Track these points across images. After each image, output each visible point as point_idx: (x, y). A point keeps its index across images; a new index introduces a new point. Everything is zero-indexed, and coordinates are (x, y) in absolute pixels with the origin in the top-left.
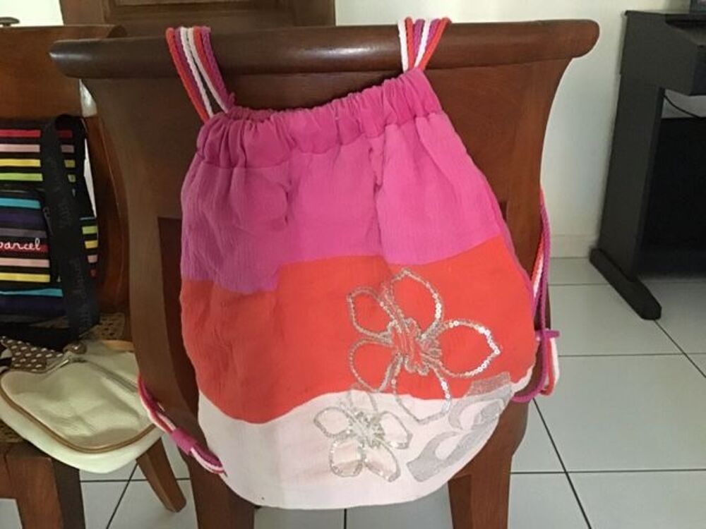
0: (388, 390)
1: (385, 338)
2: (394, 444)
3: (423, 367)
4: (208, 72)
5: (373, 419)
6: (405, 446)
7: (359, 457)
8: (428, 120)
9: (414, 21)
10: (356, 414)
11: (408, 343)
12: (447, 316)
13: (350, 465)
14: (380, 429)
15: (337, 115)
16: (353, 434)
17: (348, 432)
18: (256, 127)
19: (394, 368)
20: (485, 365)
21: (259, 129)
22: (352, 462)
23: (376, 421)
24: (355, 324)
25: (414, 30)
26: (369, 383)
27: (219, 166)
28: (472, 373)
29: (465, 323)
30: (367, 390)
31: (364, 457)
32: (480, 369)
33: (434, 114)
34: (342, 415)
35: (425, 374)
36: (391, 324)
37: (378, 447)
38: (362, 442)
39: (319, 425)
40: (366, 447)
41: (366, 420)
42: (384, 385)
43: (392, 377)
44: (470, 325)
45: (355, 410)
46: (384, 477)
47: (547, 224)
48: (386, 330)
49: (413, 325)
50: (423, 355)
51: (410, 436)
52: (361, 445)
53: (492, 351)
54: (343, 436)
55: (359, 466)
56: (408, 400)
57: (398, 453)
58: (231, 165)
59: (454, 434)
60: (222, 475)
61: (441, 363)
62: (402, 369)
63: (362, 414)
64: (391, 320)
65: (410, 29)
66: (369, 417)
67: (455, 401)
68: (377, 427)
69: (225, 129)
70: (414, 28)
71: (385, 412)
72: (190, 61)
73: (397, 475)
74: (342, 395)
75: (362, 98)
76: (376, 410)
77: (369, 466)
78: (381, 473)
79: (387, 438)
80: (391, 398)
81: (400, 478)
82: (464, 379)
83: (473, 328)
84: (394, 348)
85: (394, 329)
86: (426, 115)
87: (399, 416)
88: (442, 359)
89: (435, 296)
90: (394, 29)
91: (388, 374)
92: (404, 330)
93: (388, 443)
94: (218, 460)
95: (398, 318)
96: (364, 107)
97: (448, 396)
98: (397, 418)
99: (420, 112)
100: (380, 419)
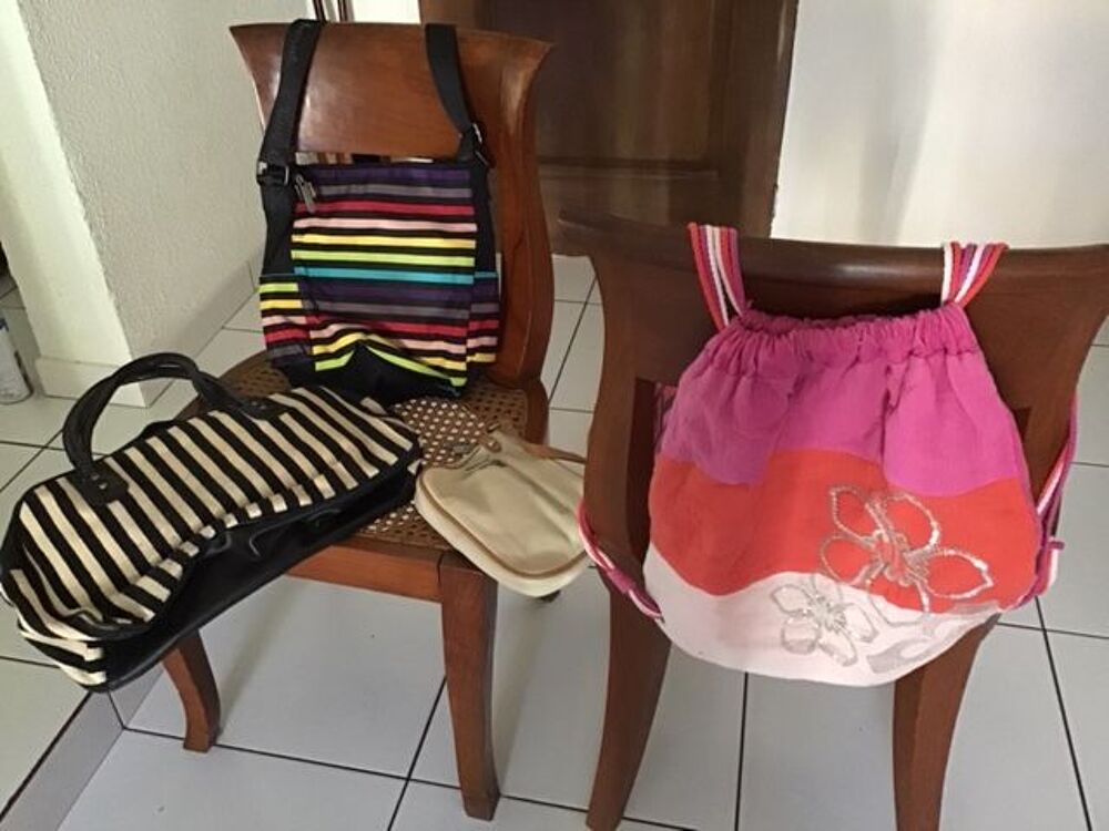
0: (860, 587)
1: (868, 542)
2: (856, 635)
3: (906, 579)
4: (730, 279)
5: (838, 606)
6: (868, 640)
7: (813, 637)
8: (960, 359)
9: (963, 246)
10: (817, 596)
11: (893, 553)
12: (944, 542)
13: (801, 642)
14: (843, 617)
15: (861, 340)
16: (810, 614)
17: (805, 612)
18: (773, 346)
19: (871, 570)
20: (974, 592)
21: (776, 347)
22: (806, 640)
23: (840, 609)
24: (835, 518)
25: (963, 256)
26: (839, 575)
27: (727, 372)
28: (958, 597)
29: (960, 554)
30: (837, 581)
31: (819, 637)
32: (968, 595)
33: (968, 354)
34: (801, 595)
35: (906, 585)
36: (877, 532)
37: (837, 632)
38: (820, 625)
39: (775, 600)
40: (824, 629)
41: (828, 605)
42: (857, 580)
43: (867, 576)
44: (967, 556)
45: (817, 592)
46: (838, 660)
47: (1075, 433)
48: (869, 535)
49: (902, 539)
50: (908, 569)
51: (875, 633)
52: (817, 626)
53: (984, 582)
54: (798, 613)
55: (812, 646)
56: (880, 601)
57: (859, 645)
58: (740, 373)
59: (924, 641)
60: (658, 621)
61: (926, 581)
62: (881, 573)
63: (823, 598)
64: (878, 528)
65: (959, 257)
66: (832, 604)
67: (933, 615)
68: (839, 615)
69: (740, 343)
70: (963, 255)
71: (852, 604)
72: (714, 269)
73: (854, 660)
74: (806, 577)
75: (891, 328)
76: (841, 598)
77: (824, 648)
78: (835, 656)
79: (849, 628)
80: (863, 596)
81: (855, 666)
82: (949, 600)
83: (969, 561)
84: (874, 553)
85: (880, 537)
86: (959, 353)
87: (868, 612)
88: (928, 579)
89: (934, 524)
90: (939, 253)
91: (863, 572)
92: (891, 540)
93: (850, 633)
94: (656, 606)
95: (886, 527)
96: (893, 336)
97: (927, 609)
98: (865, 614)
99: (953, 349)
100: (844, 609)
